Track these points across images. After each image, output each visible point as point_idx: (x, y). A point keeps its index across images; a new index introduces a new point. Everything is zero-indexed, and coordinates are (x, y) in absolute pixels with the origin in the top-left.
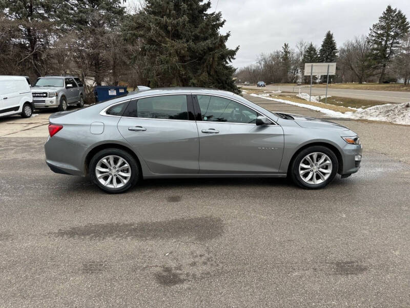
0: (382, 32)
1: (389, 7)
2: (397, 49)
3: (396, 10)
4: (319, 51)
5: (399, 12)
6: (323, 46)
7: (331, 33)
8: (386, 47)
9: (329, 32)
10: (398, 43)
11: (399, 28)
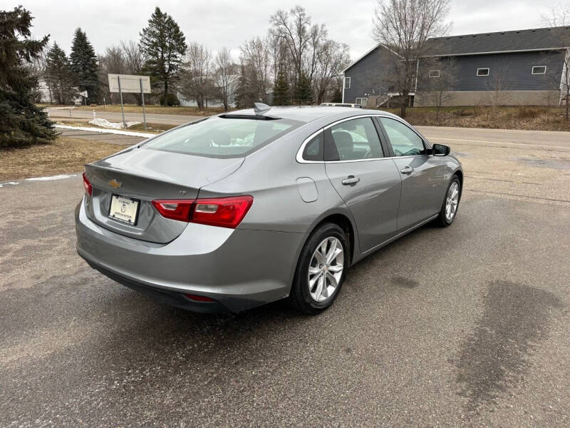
0: (155, 40)
1: (158, 11)
2: (177, 64)
3: (166, 14)
4: (69, 57)
5: (170, 18)
6: (74, 49)
7: (83, 31)
8: (163, 60)
9: (80, 29)
10: (176, 57)
11: (174, 38)
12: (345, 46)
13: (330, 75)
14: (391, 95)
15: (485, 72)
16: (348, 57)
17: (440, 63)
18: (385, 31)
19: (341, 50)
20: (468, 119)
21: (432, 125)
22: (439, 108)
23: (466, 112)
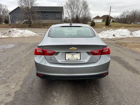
12: (5, 6)
13: (2, 14)
14: (25, 20)
15: (47, 15)
16: (7, 9)
17: (37, 13)
18: (20, 3)
19: (4, 7)
20: (46, 27)
21: (38, 28)
22: (39, 24)
23: (45, 25)
